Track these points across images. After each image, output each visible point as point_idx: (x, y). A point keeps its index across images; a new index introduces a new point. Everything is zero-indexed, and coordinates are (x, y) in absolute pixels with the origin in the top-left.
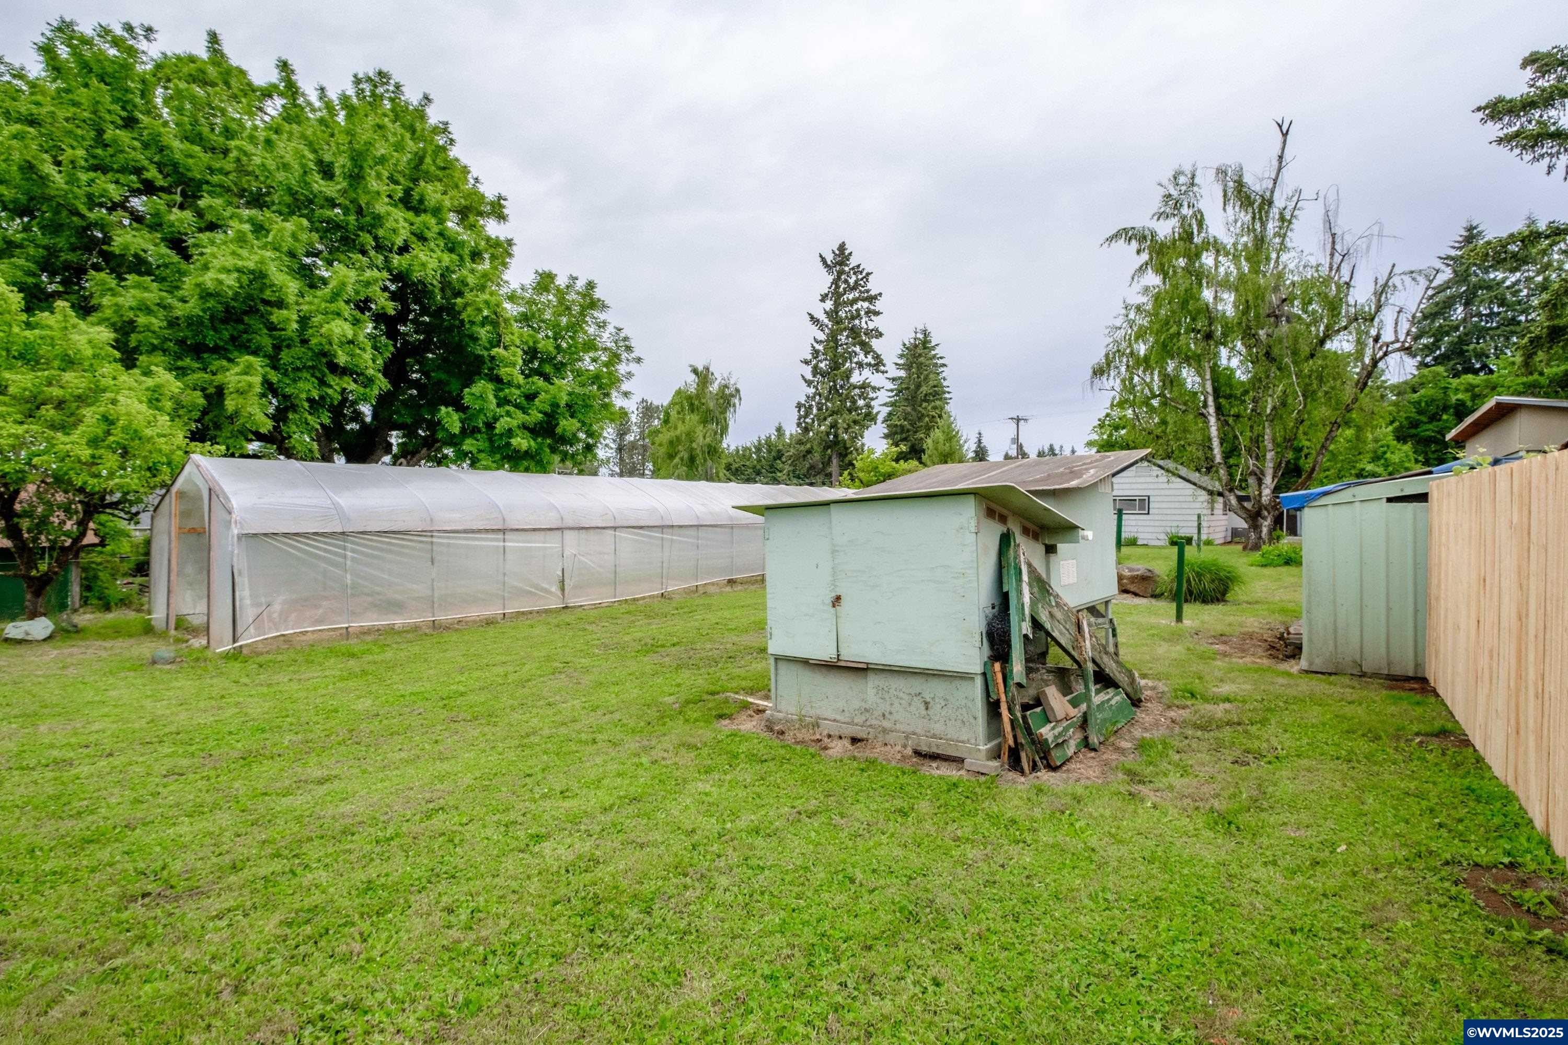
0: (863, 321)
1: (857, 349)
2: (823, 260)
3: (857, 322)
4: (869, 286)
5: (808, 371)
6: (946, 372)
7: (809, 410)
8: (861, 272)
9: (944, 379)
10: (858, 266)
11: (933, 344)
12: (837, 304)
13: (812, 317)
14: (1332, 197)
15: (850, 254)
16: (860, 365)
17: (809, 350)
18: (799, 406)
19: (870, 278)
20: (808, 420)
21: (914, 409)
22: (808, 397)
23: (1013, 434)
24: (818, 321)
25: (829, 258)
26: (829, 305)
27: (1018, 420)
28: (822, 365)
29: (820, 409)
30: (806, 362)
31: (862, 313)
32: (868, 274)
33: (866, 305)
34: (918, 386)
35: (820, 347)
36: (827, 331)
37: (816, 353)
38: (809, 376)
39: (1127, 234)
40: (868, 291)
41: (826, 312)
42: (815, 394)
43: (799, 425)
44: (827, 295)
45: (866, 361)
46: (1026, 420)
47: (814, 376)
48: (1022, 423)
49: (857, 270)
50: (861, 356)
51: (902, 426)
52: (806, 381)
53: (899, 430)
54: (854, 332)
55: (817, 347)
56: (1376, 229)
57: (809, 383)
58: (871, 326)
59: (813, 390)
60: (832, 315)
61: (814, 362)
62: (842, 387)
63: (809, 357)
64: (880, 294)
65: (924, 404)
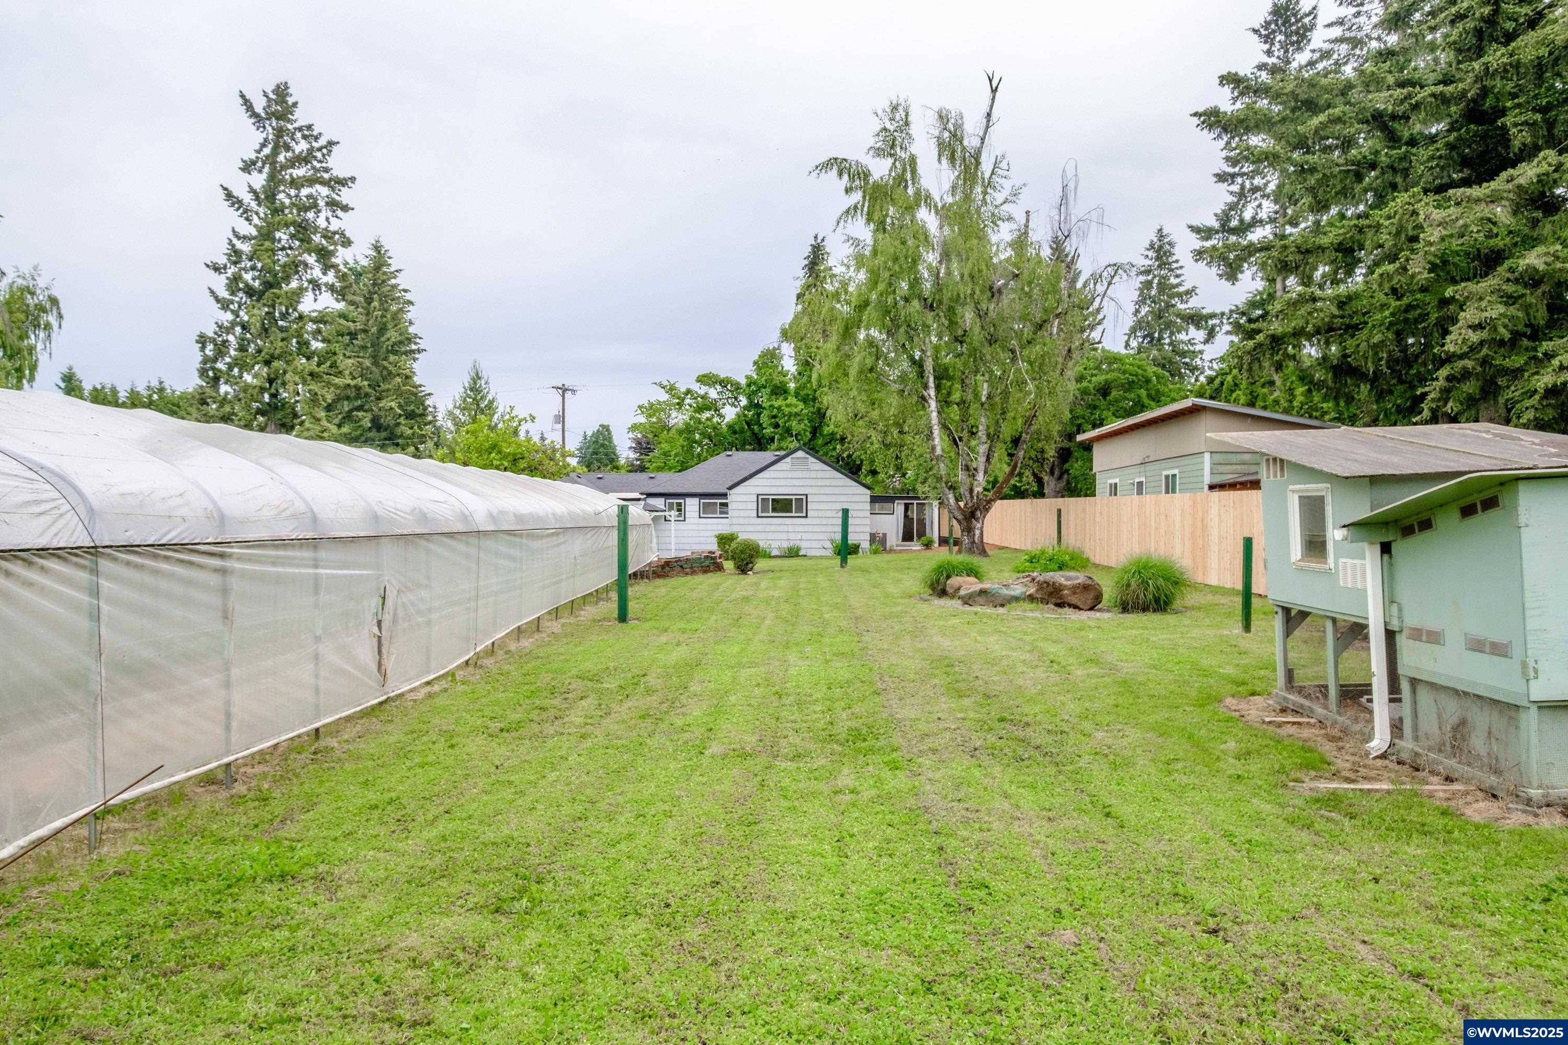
0: (323, 215)
1: (311, 259)
2: (248, 104)
3: (310, 215)
4: (331, 162)
5: (220, 283)
6: (412, 313)
7: (221, 349)
8: (316, 138)
9: (411, 323)
10: (309, 127)
11: (392, 269)
12: (274, 180)
13: (229, 195)
14: (1070, 173)
15: (295, 104)
16: (315, 285)
17: (225, 248)
18: (203, 340)
19: (335, 149)
20: (220, 365)
21: (375, 363)
22: (220, 327)
23: (556, 409)
24: (240, 202)
25: (259, 105)
26: (259, 180)
27: (564, 390)
28: (248, 277)
29: (242, 349)
30: (217, 269)
31: (321, 203)
32: (331, 143)
33: (324, 191)
34: (383, 329)
35: (245, 247)
36: (256, 220)
37: (235, 255)
38: (224, 294)
39: (839, 165)
40: (327, 170)
41: (252, 191)
42: (233, 324)
43: (203, 373)
44: (254, 163)
45: (324, 279)
46: (573, 391)
47: (233, 293)
48: (568, 395)
49: (308, 132)
50: (317, 272)
51: (358, 388)
52: (218, 300)
53: (353, 394)
54: (303, 231)
55: (239, 245)
56: (1094, 215)
57: (225, 305)
58: (335, 225)
59: (229, 316)
60: (268, 196)
61: (232, 270)
62: (284, 316)
63: (222, 260)
64: (353, 179)
65: (392, 358)
